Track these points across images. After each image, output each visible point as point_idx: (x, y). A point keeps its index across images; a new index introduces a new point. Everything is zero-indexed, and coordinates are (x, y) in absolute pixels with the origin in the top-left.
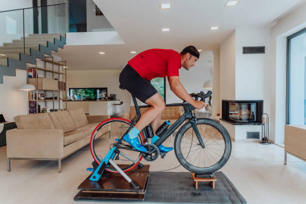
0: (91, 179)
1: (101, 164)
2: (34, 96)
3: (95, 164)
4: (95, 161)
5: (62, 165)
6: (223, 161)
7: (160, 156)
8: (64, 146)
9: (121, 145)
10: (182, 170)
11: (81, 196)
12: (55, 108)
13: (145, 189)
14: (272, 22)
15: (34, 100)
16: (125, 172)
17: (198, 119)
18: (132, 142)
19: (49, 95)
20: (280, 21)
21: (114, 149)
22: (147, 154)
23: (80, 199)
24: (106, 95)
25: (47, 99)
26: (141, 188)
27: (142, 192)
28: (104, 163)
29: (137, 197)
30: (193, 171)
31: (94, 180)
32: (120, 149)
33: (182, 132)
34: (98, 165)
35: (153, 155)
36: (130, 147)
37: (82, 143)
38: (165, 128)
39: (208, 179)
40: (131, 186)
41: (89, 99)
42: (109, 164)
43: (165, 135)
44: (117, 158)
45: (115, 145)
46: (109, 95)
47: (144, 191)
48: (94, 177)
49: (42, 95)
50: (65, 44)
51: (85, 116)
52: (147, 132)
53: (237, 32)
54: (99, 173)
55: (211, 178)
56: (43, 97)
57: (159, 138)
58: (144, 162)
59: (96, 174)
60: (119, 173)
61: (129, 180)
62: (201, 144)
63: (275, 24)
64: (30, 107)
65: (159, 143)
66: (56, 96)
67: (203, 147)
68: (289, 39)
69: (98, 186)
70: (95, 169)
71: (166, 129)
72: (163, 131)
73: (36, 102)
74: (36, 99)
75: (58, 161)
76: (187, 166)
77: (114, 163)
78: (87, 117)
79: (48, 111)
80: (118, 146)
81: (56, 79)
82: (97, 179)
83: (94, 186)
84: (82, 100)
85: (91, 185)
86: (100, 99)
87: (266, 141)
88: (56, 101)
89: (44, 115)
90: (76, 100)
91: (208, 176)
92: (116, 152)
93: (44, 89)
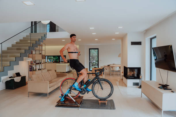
0: (61, 100)
1: (64, 95)
2: (31, 63)
3: (62, 95)
4: (62, 94)
5: (49, 95)
6: (110, 95)
7: (86, 93)
8: (50, 88)
10: (95, 98)
11: (58, 106)
12: (41, 68)
13: (80, 104)
14: (144, 31)
15: (31, 65)
17: (100, 79)
18: (76, 87)
19: (38, 62)
20: (147, 31)
21: (69, 89)
22: (81, 92)
25: (36, 64)
27: (79, 105)
29: (77, 107)
30: (98, 98)
33: (95, 83)
34: (63, 95)
35: (84, 92)
36: (75, 89)
37: (56, 87)
38: (88, 82)
39: (104, 101)
40: (75, 103)
41: (56, 62)
42: (67, 95)
43: (88, 85)
44: (70, 93)
47: (80, 105)
48: (62, 100)
49: (35, 62)
50: (46, 38)
52: (82, 83)
53: (128, 35)
54: (64, 98)
55: (105, 101)
56: (35, 63)
57: (86, 86)
58: (80, 95)
59: (62, 98)
60: (71, 99)
61: (75, 101)
62: (102, 89)
64: (30, 68)
65: (86, 88)
66: (40, 62)
68: (151, 39)
69: (63, 103)
70: (62, 97)
72: (88, 83)
73: (32, 66)
74: (32, 64)
75: (47, 94)
77: (69, 95)
78: (57, 74)
79: (37, 70)
80: (71, 88)
81: (40, 54)
82: (63, 100)
83: (62, 102)
84: (52, 62)
85: (61, 102)
86: (62, 62)
87: (140, 87)
88: (40, 65)
89: (36, 72)
90: (49, 62)
91: (104, 100)
92: (70, 91)
93: (36, 59)
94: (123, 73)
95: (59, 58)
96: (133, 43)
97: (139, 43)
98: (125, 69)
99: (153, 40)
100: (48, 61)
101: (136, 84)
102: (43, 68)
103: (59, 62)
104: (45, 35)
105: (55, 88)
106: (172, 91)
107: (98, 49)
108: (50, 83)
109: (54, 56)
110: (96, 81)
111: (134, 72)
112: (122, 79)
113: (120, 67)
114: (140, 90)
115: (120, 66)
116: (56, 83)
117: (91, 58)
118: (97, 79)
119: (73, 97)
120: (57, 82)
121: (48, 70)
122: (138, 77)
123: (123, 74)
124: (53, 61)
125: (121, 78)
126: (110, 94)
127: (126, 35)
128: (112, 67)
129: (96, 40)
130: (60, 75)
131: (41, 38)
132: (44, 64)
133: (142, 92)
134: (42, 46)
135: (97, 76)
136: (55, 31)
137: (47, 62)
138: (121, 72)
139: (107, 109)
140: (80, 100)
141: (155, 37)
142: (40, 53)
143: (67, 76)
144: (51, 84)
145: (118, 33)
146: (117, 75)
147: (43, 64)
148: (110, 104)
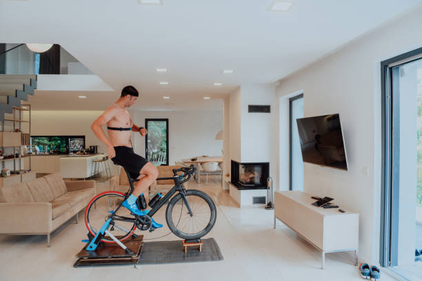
0: (88, 249)
1: (96, 236)
3: (90, 236)
4: (90, 233)
5: (51, 238)
6: (209, 228)
8: (53, 219)
9: (116, 217)
10: (174, 238)
11: (80, 263)
12: (17, 169)
13: (139, 254)
14: (276, 82)
16: (121, 242)
17: (186, 191)
19: (8, 152)
20: (282, 83)
21: (109, 220)
23: (80, 266)
24: (84, 146)
25: (6, 158)
26: (135, 254)
27: (134, 257)
28: (100, 234)
29: (132, 262)
30: (182, 237)
31: (91, 250)
32: (114, 221)
33: (174, 202)
34: (94, 237)
36: (125, 219)
37: (68, 216)
38: (157, 199)
39: (195, 243)
40: (126, 252)
41: (58, 152)
42: (105, 234)
43: (157, 206)
44: (112, 229)
45: (110, 217)
46: (87, 147)
47: (138, 256)
48: (91, 247)
49: (1, 153)
50: (35, 88)
51: (63, 181)
52: (140, 202)
53: (242, 89)
54: (96, 243)
55: (198, 242)
56: (2, 156)
57: (151, 209)
58: (138, 232)
59: (92, 244)
60: (116, 243)
61: (124, 247)
62: (190, 214)
63: (278, 84)
65: (151, 214)
66: (16, 152)
67: (191, 216)
68: (291, 101)
69: (94, 254)
70: (90, 241)
71: (158, 201)
72: (156, 202)
75: (46, 236)
76: (177, 233)
77: (108, 233)
78: (66, 184)
79: (8, 174)
80: (113, 218)
81: (17, 131)
82: (94, 249)
83: (91, 254)
84: (46, 153)
85: (88, 254)
86: (75, 152)
87: (270, 206)
88: (17, 160)
89: (5, 179)
90: (38, 153)
91: (195, 241)
92: (112, 223)
93: (4, 146)
94: (228, 175)
95: (67, 143)
96: (253, 109)
97: (265, 109)
98: (235, 166)
99: (294, 103)
100: (36, 151)
101: (261, 200)
102: (22, 168)
103: (67, 153)
104: (33, 82)
105: (67, 219)
106: (340, 211)
107: (167, 120)
108: (54, 207)
109: (50, 138)
110: (176, 195)
111: (254, 174)
112: (228, 191)
113: (220, 164)
114: (271, 212)
115: (220, 160)
116: (67, 206)
117: (149, 141)
118: (178, 192)
119: (119, 238)
120: (72, 204)
121: (37, 174)
122: (264, 184)
123: (229, 179)
124: (49, 151)
125: (224, 188)
126: (209, 224)
127: (237, 89)
128: (201, 164)
129: (164, 98)
130: (75, 185)
131: (21, 88)
132: (28, 158)
133: (276, 217)
134: (20, 110)
135: (178, 183)
136: (59, 73)
137: (34, 153)
138: (224, 174)
139: (204, 259)
140: (136, 244)
141: (301, 96)
142: (16, 128)
143: (95, 187)
144: (57, 210)
145: (220, 84)
146: (213, 181)
147: (22, 159)
148: (208, 250)
